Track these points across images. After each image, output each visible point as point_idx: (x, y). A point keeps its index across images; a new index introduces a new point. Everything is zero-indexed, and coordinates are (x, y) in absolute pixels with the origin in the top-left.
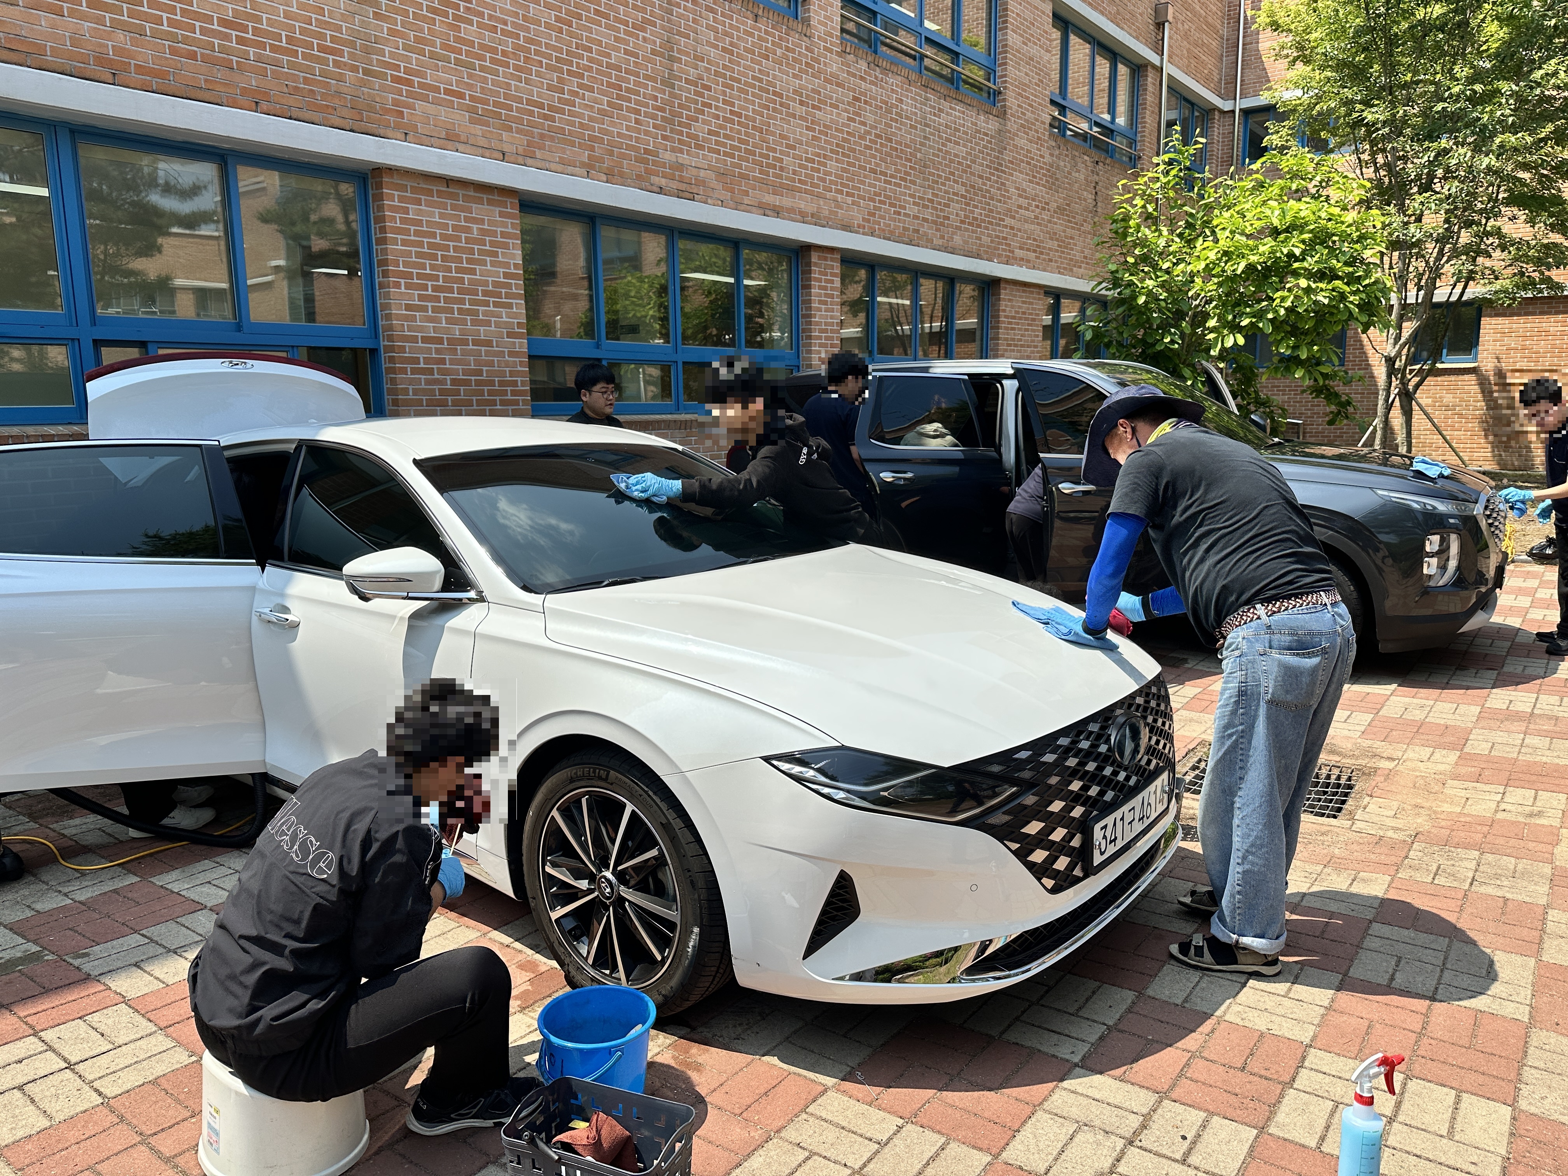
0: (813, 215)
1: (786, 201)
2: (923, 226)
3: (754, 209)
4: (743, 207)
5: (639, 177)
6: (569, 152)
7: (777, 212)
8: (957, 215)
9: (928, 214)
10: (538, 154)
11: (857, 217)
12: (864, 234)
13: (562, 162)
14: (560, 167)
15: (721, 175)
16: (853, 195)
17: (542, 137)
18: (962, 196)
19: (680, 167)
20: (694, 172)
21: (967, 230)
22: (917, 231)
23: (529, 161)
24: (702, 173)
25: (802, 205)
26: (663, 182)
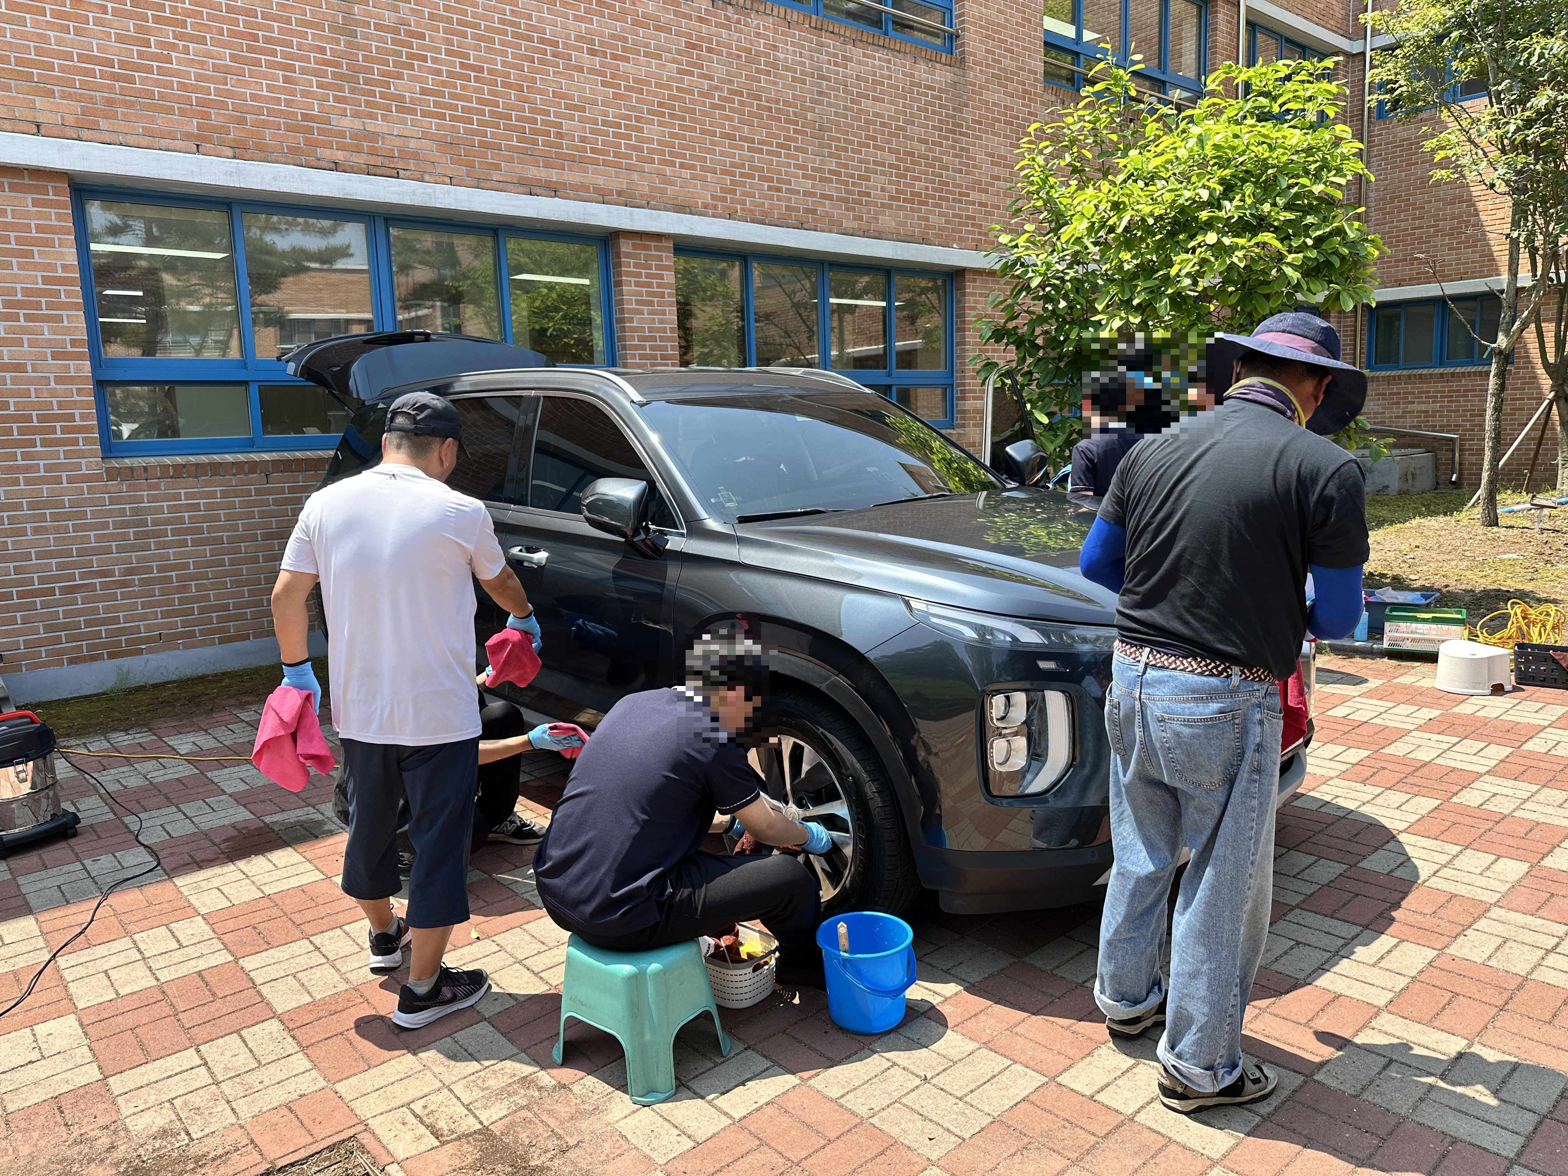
0: (620, 193)
1: (571, 176)
2: (824, 205)
3: (511, 186)
4: (489, 184)
5: (293, 150)
6: (161, 122)
7: (554, 190)
8: (883, 190)
9: (830, 189)
10: (103, 124)
11: (703, 195)
12: (714, 216)
13: (147, 133)
14: (146, 141)
15: (447, 145)
16: (693, 167)
17: (110, 102)
18: (891, 166)
19: (373, 136)
20: (399, 142)
21: (900, 208)
22: (814, 212)
23: (85, 134)
24: (412, 144)
25: (601, 181)
26: (340, 156)
